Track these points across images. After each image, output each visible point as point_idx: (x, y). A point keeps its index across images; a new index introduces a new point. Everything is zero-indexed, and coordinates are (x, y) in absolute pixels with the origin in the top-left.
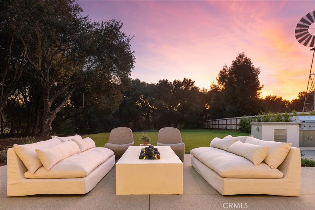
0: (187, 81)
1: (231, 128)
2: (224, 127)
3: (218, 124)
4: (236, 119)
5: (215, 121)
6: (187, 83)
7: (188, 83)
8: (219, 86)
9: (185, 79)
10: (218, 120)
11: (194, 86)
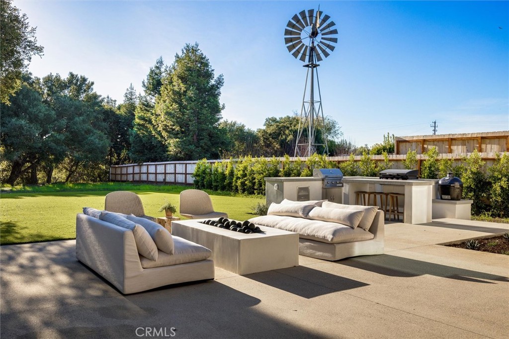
0: (77, 80)
1: (175, 181)
2: (160, 178)
3: (148, 173)
4: (186, 164)
5: (140, 166)
6: (76, 84)
7: (79, 84)
8: (148, 98)
9: (72, 75)
10: (148, 165)
11: (91, 93)
